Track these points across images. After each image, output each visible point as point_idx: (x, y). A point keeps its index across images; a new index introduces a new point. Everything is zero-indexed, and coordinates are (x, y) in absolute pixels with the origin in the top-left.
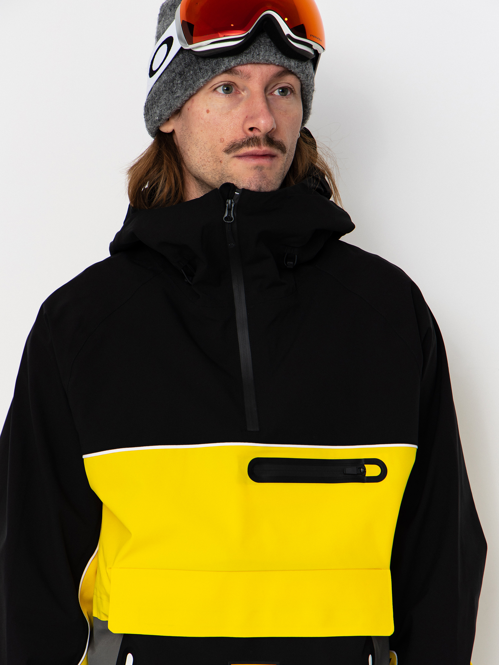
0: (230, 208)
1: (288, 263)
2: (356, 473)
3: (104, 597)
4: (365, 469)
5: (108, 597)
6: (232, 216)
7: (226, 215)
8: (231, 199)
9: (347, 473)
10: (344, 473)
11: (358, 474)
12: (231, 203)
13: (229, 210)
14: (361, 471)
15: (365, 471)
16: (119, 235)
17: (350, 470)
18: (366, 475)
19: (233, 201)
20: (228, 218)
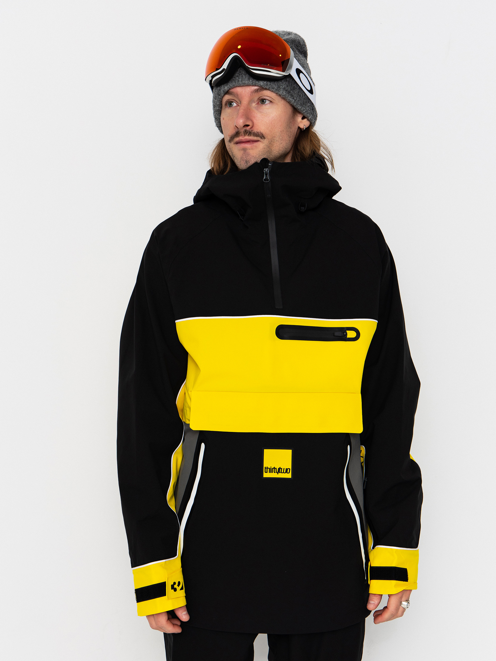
0: (266, 173)
1: (301, 208)
2: (341, 336)
3: (188, 409)
4: (347, 333)
5: (190, 408)
6: (269, 179)
7: (265, 178)
8: (267, 168)
9: (335, 335)
10: (334, 335)
11: (342, 336)
12: (267, 170)
13: (266, 175)
14: (344, 334)
15: (346, 334)
16: (199, 191)
17: (337, 334)
18: (347, 337)
19: (268, 169)
20: (266, 179)
